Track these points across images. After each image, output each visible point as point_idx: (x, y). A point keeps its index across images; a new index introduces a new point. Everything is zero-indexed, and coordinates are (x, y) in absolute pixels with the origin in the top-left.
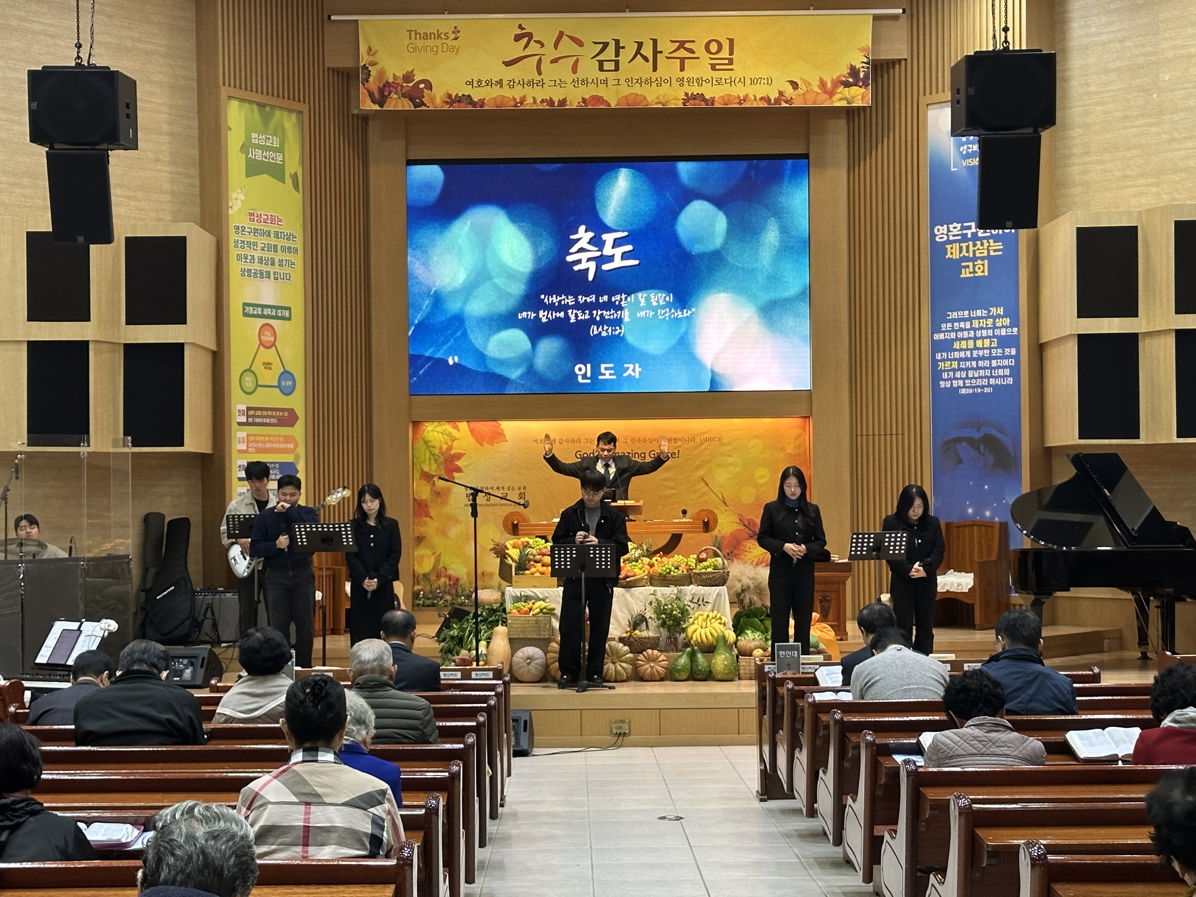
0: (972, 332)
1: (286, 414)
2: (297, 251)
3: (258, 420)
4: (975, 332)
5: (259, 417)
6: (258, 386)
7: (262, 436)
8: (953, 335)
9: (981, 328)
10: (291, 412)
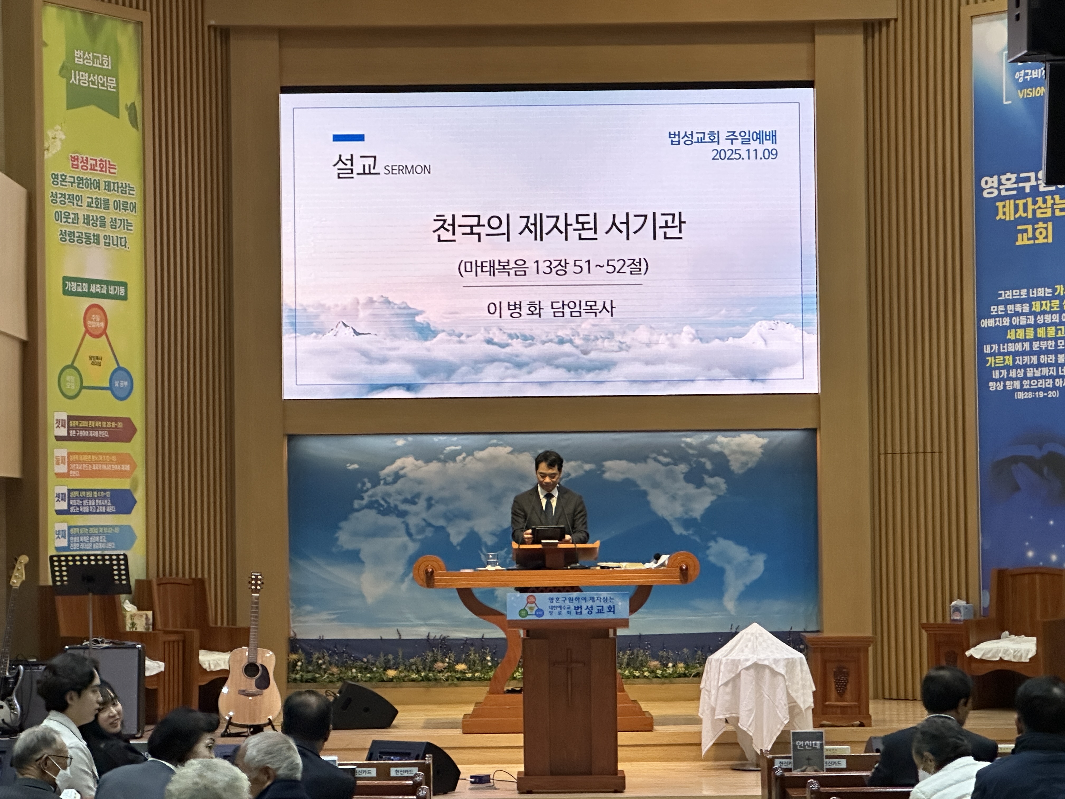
0: (1032, 318)
1: (120, 425)
2: (135, 207)
3: (83, 433)
4: (1035, 318)
5: (84, 428)
6: (82, 387)
7: (88, 454)
8: (1006, 321)
9: (1044, 312)
10: (127, 422)
